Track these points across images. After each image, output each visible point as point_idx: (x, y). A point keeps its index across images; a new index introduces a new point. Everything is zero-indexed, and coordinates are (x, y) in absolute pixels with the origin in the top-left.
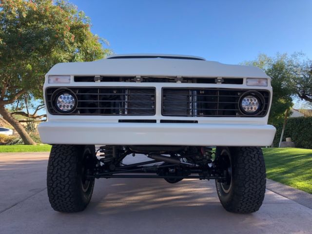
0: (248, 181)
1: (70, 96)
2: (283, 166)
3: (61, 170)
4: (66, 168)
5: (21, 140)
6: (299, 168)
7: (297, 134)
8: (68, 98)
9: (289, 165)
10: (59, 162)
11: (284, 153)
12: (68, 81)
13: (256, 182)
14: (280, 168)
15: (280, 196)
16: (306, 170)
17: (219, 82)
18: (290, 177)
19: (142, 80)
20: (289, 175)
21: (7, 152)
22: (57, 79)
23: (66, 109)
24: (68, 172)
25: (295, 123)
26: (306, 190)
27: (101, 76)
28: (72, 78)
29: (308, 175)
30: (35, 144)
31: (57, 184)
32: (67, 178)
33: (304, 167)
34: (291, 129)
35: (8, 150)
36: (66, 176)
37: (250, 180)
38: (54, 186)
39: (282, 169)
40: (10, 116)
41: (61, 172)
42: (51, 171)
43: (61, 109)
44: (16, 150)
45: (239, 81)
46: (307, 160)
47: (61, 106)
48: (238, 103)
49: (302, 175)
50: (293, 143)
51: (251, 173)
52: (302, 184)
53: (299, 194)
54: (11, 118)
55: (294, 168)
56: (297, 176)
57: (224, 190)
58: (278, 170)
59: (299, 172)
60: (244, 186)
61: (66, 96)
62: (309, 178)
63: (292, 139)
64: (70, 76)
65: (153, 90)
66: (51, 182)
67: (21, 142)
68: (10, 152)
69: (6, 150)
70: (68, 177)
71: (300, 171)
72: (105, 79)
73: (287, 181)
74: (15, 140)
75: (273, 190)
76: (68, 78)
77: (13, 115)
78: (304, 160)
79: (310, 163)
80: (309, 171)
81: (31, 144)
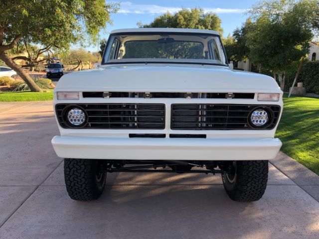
0: (250, 181)
1: (80, 111)
2: (290, 127)
3: (77, 172)
4: (82, 170)
5: (26, 86)
6: (304, 132)
7: (309, 79)
8: (78, 112)
9: (295, 127)
10: (75, 165)
11: (293, 109)
12: (77, 97)
13: (258, 182)
14: (286, 131)
15: (281, 174)
16: (311, 135)
17: (230, 97)
18: (294, 145)
19: (151, 95)
20: (293, 141)
21: (16, 101)
22: (65, 96)
23: (77, 123)
24: (83, 173)
25: (309, 68)
26: (307, 164)
27: (110, 92)
28: (81, 94)
29: (312, 143)
30: (42, 90)
31: (75, 183)
32: (83, 179)
33: (310, 130)
34: (304, 73)
35: (16, 99)
36: (82, 177)
37: (252, 180)
38: (72, 185)
39: (288, 132)
40: (12, 62)
41: (77, 174)
42: (68, 173)
43: (72, 123)
44: (24, 99)
45: (251, 96)
46: (314, 120)
47: (72, 120)
48: (248, 117)
49: (306, 142)
50: (304, 88)
51: (254, 174)
52: (304, 155)
53: (299, 170)
54: (14, 65)
55: (300, 131)
56: (300, 143)
57: (229, 180)
58: (284, 133)
59: (304, 137)
60: (247, 185)
61: (76, 111)
62: (312, 148)
63: (304, 85)
64: (78, 92)
65: (162, 107)
66: (69, 182)
67: (27, 89)
68: (19, 101)
69: (15, 99)
70: (84, 177)
71: (305, 135)
72: (114, 95)
73: (290, 151)
74: (21, 86)
75: (275, 164)
76: (76, 94)
77: (14, 61)
78: (311, 121)
79: (317, 125)
80: (313, 137)
81: (38, 91)
